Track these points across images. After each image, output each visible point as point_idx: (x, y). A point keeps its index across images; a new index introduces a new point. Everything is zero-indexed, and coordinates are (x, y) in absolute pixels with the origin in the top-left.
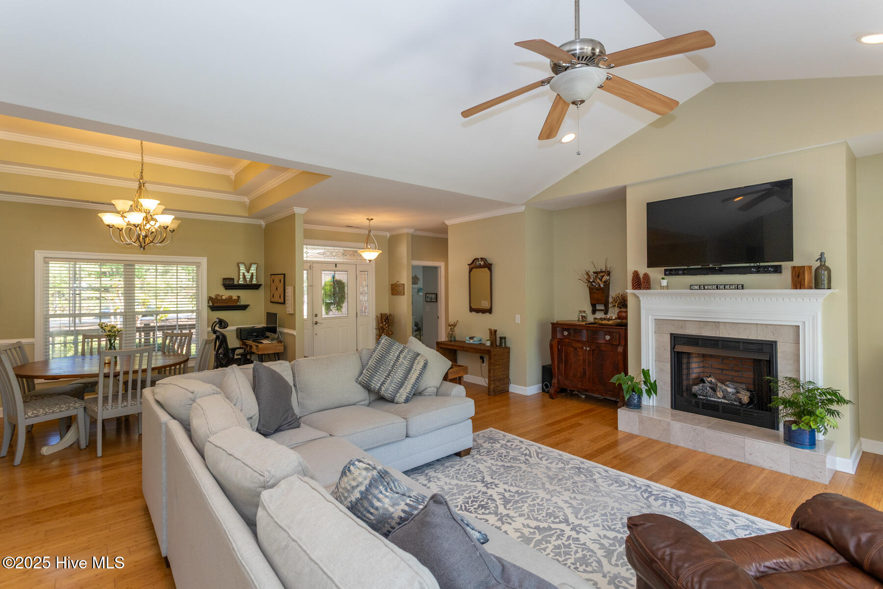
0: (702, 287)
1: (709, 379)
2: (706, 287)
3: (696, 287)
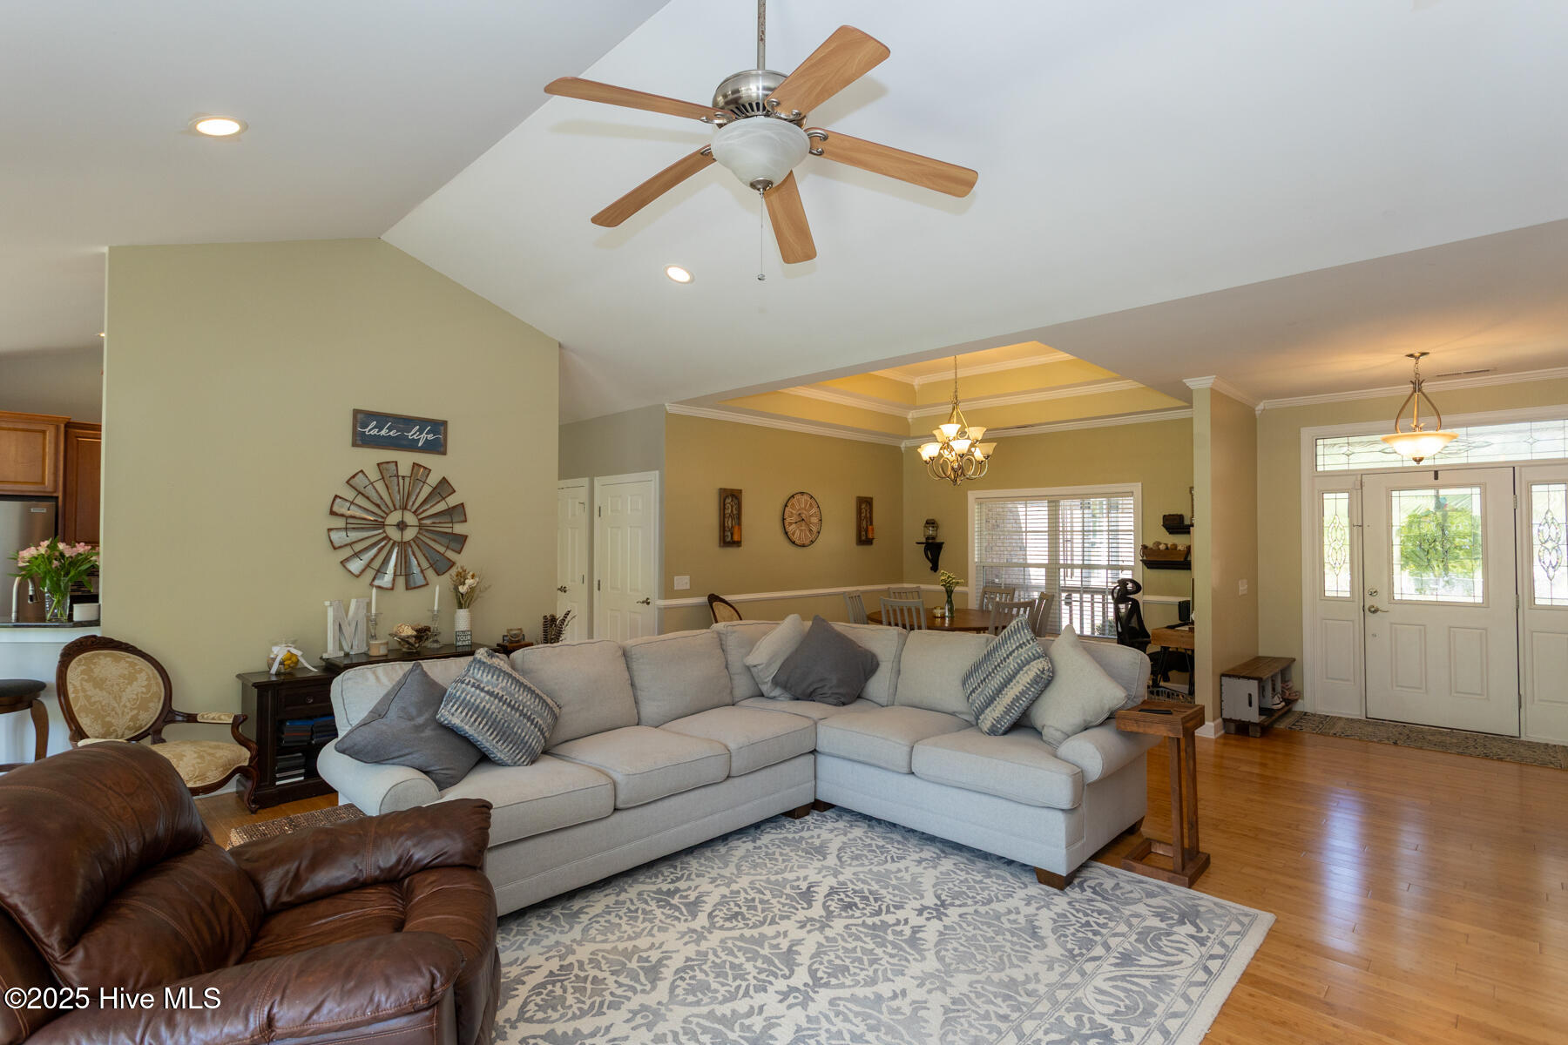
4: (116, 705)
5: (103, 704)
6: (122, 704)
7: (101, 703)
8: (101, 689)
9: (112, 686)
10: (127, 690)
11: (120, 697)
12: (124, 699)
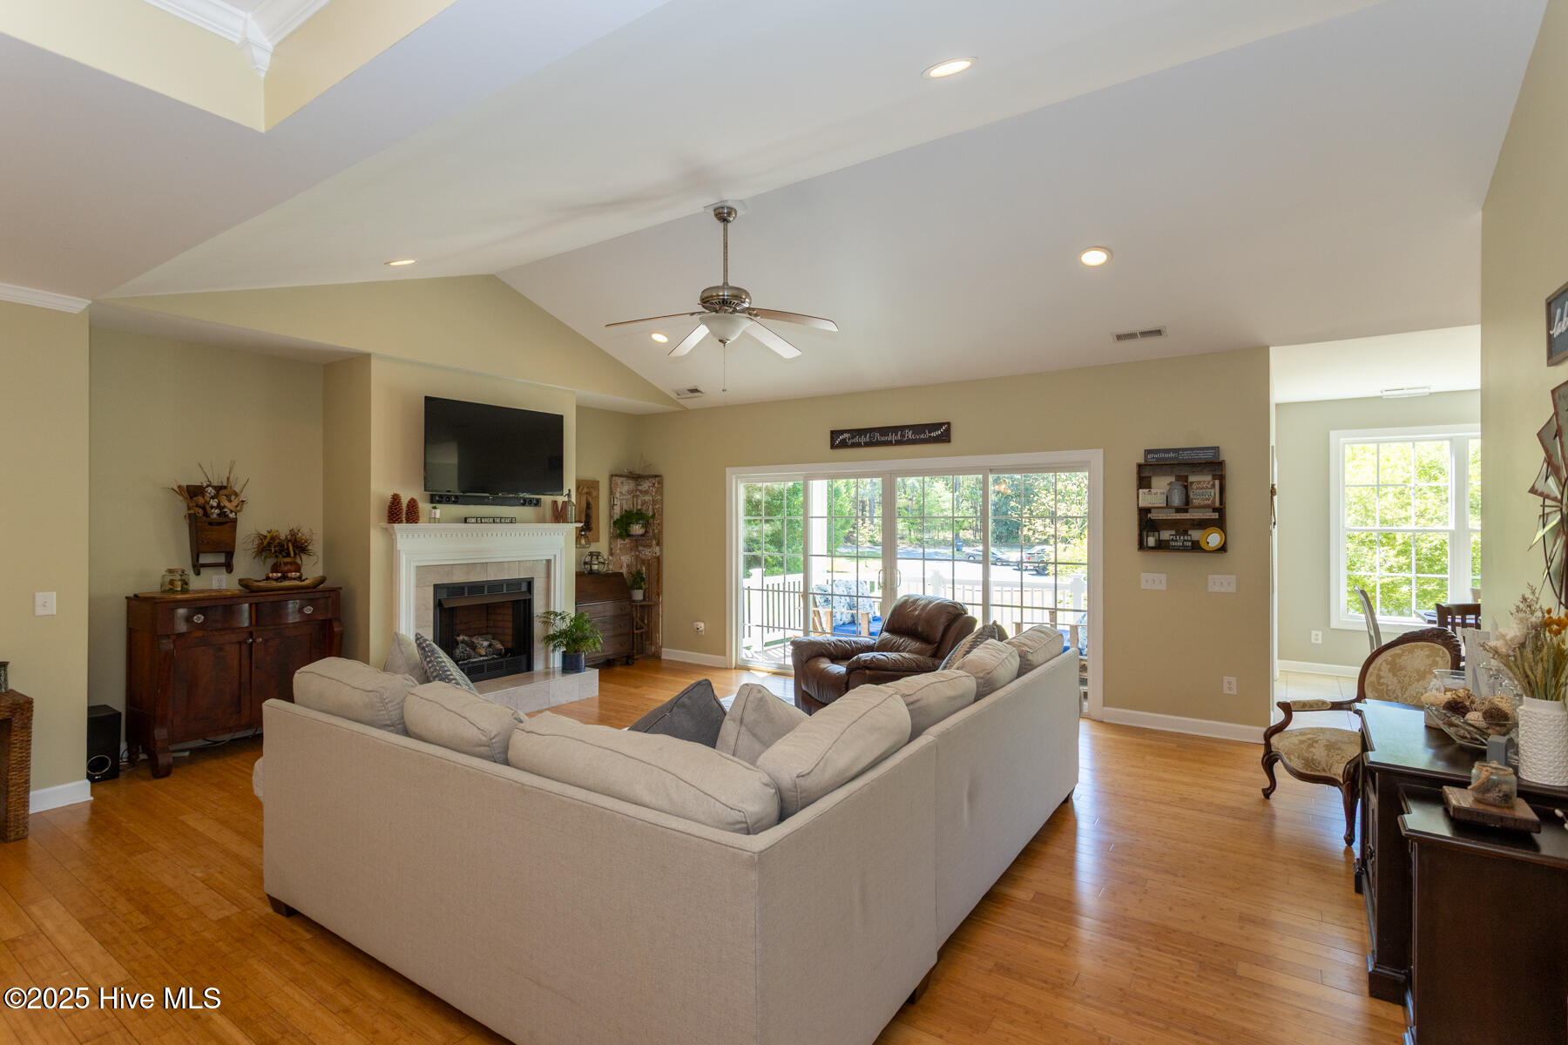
0: (480, 520)
1: (461, 638)
2: (483, 520)
3: (474, 520)
4: (1400, 695)
5: (1389, 688)
6: (1405, 696)
7: (1387, 686)
8: (1395, 675)
9: (1405, 676)
10: (1414, 686)
11: (1406, 689)
12: (1407, 694)
